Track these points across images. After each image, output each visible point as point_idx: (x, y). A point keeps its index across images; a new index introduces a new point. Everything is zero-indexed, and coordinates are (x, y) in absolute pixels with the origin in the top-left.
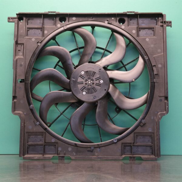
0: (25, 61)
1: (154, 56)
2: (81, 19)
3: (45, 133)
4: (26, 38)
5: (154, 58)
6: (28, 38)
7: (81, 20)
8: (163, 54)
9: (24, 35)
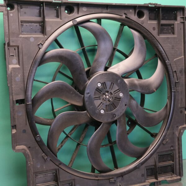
0: (23, 73)
1: (175, 60)
2: (93, 10)
3: (58, 169)
4: (21, 37)
5: (175, 62)
6: (23, 38)
7: (93, 12)
8: (183, 56)
9: (18, 33)
